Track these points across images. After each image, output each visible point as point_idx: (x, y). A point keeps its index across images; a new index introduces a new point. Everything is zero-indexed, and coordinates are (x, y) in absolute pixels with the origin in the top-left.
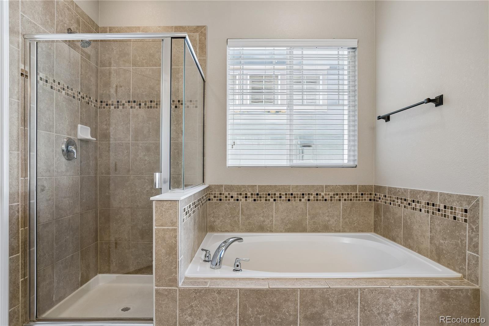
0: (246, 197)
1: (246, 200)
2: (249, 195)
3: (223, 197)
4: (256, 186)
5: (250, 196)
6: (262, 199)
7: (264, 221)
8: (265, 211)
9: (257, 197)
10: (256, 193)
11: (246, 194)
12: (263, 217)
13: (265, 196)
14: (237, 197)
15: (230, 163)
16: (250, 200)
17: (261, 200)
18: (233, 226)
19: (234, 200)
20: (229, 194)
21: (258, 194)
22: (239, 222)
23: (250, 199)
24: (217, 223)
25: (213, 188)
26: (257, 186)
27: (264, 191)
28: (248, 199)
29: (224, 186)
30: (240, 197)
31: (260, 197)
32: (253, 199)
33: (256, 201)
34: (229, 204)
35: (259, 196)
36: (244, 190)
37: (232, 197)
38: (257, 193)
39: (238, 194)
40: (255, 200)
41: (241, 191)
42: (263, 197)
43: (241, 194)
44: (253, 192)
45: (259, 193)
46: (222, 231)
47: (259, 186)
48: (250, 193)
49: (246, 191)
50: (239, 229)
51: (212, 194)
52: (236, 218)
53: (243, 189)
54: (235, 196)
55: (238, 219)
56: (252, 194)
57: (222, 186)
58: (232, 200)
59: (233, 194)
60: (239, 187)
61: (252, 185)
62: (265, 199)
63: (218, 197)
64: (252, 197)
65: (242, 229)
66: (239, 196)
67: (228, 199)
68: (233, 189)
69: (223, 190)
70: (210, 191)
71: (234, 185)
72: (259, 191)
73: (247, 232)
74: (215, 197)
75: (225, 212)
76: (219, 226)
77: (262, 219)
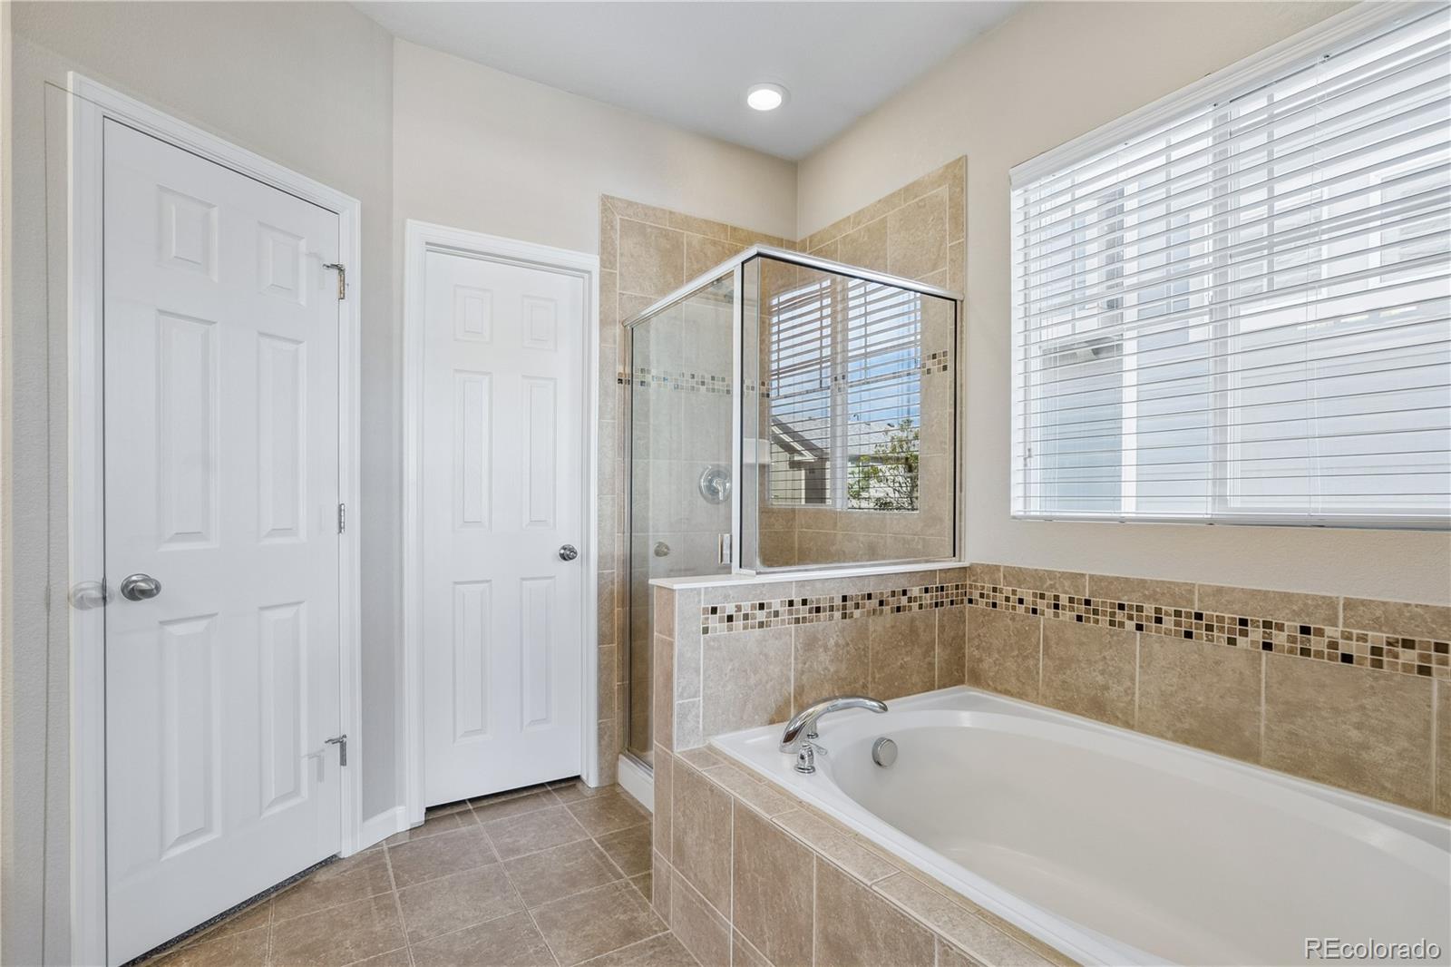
0: (1056, 607)
1: (1056, 615)
2: (1064, 601)
3: (1000, 600)
4: (1083, 575)
5: (1068, 604)
6: (1099, 617)
7: (1106, 688)
8: (1108, 657)
9: (1087, 611)
10: (1083, 598)
11: (1056, 598)
12: (1103, 673)
13: (1109, 610)
14: (1034, 603)
15: (1017, 508)
16: (1067, 616)
17: (1097, 621)
18: (1024, 683)
19: (1027, 610)
20: (1014, 592)
21: (1088, 602)
22: (1038, 673)
23: (1068, 613)
24: (985, 665)
25: (979, 571)
26: (1087, 578)
27: (1107, 595)
28: (1060, 611)
29: (1002, 570)
30: (1041, 605)
31: (1096, 612)
32: (1075, 614)
33: (1083, 623)
34: (1013, 619)
35: (1091, 607)
36: (1052, 586)
37: (1021, 601)
38: (1087, 598)
39: (1035, 595)
40: (1079, 618)
41: (1045, 586)
42: (1104, 613)
43: (1042, 596)
44: (1076, 592)
45: (1092, 599)
46: (996, 690)
47: (1091, 577)
48: (1068, 596)
49: (1056, 589)
50: (1038, 694)
51: (976, 587)
52: (1031, 662)
53: (1049, 582)
54: (1029, 599)
55: (1036, 665)
56: (1071, 600)
57: (997, 568)
58: (1021, 609)
59: (1022, 592)
60: (1039, 577)
61: (1072, 573)
62: (1108, 618)
63: (988, 597)
64: (1073, 608)
65: (1045, 697)
66: (1038, 600)
67: (1011, 604)
68: (1025, 579)
69: (999, 580)
70: (973, 578)
71: (1026, 569)
72: (1092, 594)
73: (1059, 709)
74: (982, 596)
75: (1005, 640)
76: (991, 674)
77: (1100, 679)
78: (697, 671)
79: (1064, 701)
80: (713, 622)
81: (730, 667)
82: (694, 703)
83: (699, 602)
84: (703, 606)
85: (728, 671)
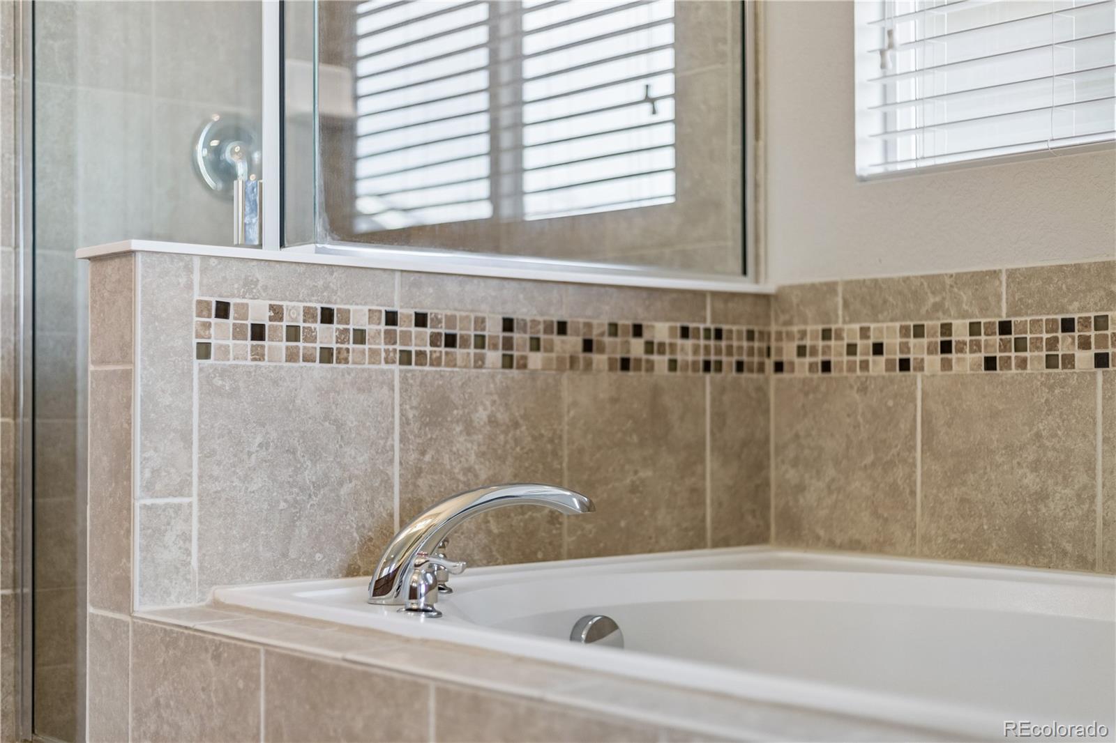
0: (946, 347)
1: (946, 365)
2: (960, 334)
3: (838, 356)
4: (995, 274)
5: (968, 339)
6: (1028, 354)
7: (1042, 496)
8: (1044, 433)
9: (1004, 347)
10: (997, 320)
11: (946, 329)
12: (1035, 466)
13: (1045, 336)
14: (905, 347)
15: (868, 160)
16: (967, 362)
17: (1022, 364)
18: (886, 520)
19: (889, 365)
20: (864, 333)
21: (1005, 328)
22: (913, 493)
23: (968, 356)
24: (809, 498)
25: (795, 300)
26: (1004, 278)
27: (1041, 307)
28: (953, 356)
29: (840, 289)
30: (918, 349)
31: (1020, 345)
32: (982, 355)
33: (998, 371)
34: (863, 389)
35: (1013, 337)
36: (937, 307)
37: (878, 349)
38: (1004, 319)
39: (904, 331)
40: (990, 363)
41: (923, 311)
42: (1036, 345)
43: (919, 331)
44: (984, 311)
45: (1013, 319)
46: (832, 545)
47: (1011, 274)
48: (968, 321)
49: (946, 312)
50: (914, 535)
51: (790, 336)
52: (900, 472)
53: (932, 300)
54: (892, 342)
55: (910, 477)
56: (974, 329)
57: (831, 287)
58: (878, 365)
59: (880, 330)
60: (910, 291)
61: (974, 274)
62: (1044, 353)
63: (814, 352)
64: (978, 344)
65: (926, 539)
66: (912, 341)
67: (858, 358)
68: (885, 302)
69: (836, 310)
70: (783, 318)
71: (886, 281)
72: (1014, 309)
73: (954, 558)
74: (801, 351)
75: (848, 436)
76: (823, 513)
77: (1031, 480)
78: (186, 438)
79: (963, 541)
80: (220, 333)
81: (259, 439)
82: (178, 508)
83: (189, 287)
84: (197, 297)
85: (254, 448)
